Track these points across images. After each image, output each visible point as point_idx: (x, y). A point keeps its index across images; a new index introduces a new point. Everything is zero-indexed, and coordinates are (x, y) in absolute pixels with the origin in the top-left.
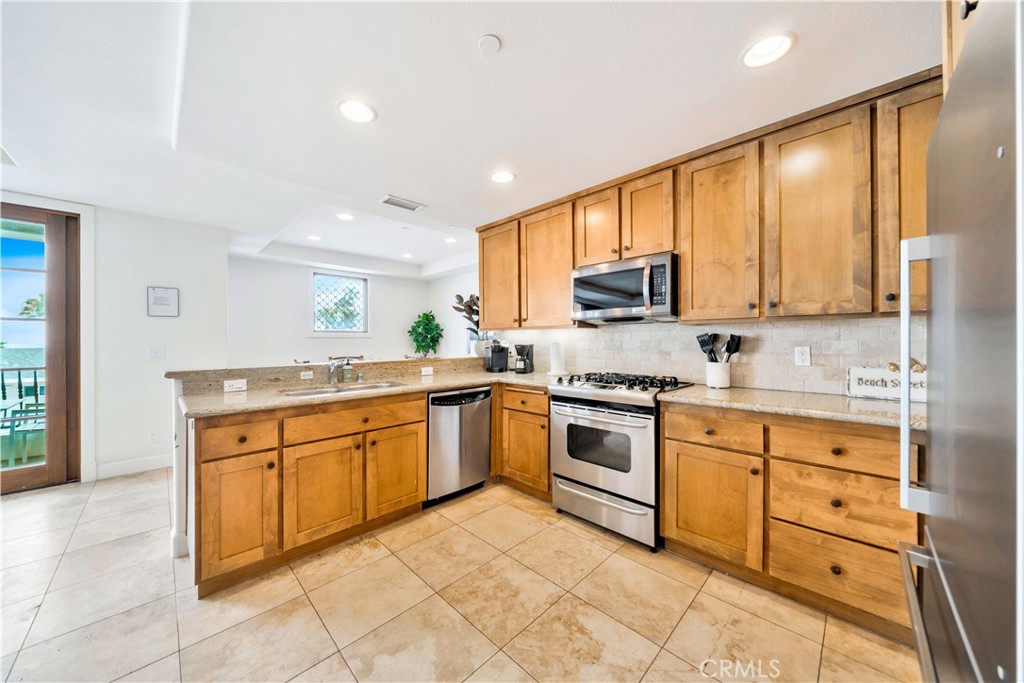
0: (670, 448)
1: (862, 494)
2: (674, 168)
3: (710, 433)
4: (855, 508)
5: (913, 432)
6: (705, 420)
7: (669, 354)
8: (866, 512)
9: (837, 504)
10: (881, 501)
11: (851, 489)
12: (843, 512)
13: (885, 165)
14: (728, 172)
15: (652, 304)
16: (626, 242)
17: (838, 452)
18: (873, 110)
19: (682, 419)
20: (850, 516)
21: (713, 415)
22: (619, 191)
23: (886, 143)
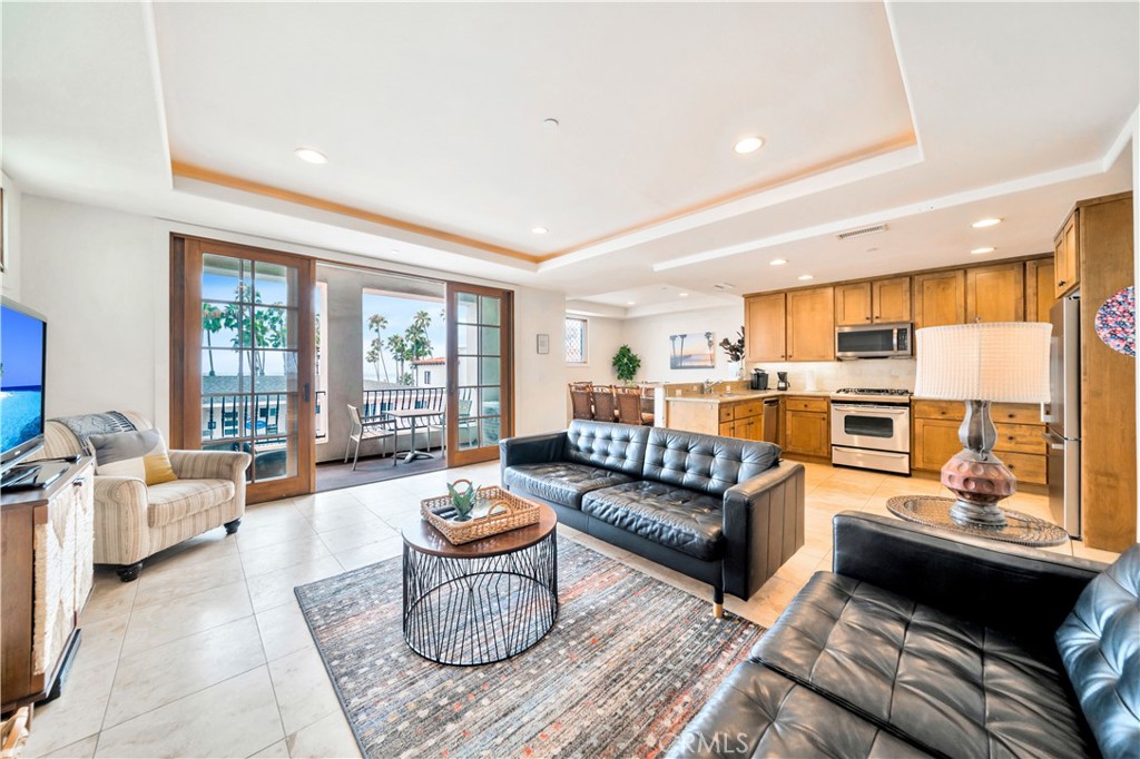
0: (918, 423)
1: (1022, 433)
2: (911, 276)
3: (943, 413)
4: (1019, 439)
5: (1046, 405)
6: (940, 407)
7: (897, 377)
8: (1024, 440)
9: (1011, 438)
10: (1031, 435)
11: (1017, 431)
12: (1013, 442)
13: (1030, 291)
14: (946, 283)
15: (898, 349)
16: (876, 314)
17: (1011, 416)
18: (1025, 265)
19: (926, 408)
20: (1017, 443)
21: (944, 405)
22: (871, 285)
23: (1031, 281)
